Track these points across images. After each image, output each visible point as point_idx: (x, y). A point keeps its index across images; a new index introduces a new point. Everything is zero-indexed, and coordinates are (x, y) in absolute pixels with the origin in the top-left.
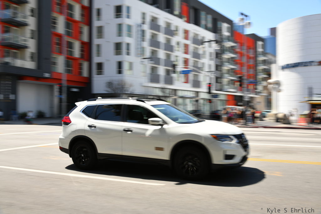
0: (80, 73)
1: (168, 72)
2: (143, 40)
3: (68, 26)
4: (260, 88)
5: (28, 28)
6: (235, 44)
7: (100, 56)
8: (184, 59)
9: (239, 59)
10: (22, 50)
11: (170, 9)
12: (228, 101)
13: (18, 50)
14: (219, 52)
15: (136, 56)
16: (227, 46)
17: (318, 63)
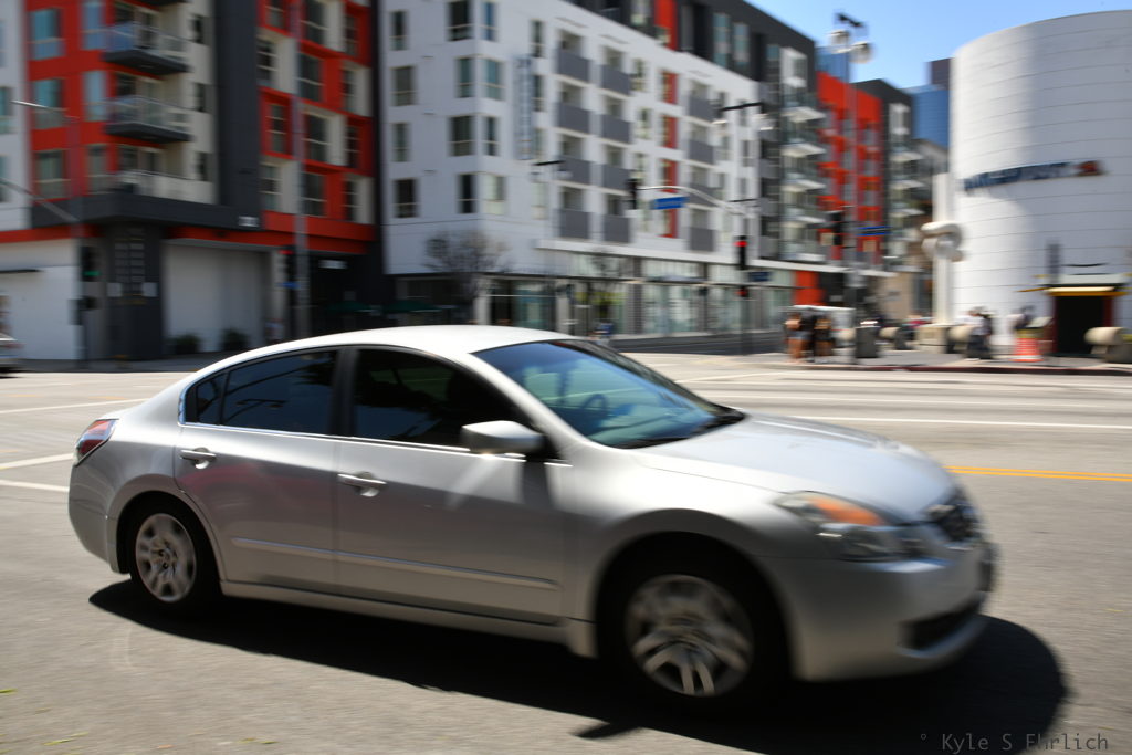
0: (349, 213)
1: (614, 205)
2: (537, 107)
3: (305, 67)
4: (897, 249)
5: (187, 80)
6: (820, 115)
7: (407, 159)
8: (663, 165)
9: (832, 159)
10: (167, 148)
11: (617, 9)
12: (799, 291)
13: (161, 148)
14: (771, 139)
15: (516, 158)
16: (799, 120)
17: (1080, 166)
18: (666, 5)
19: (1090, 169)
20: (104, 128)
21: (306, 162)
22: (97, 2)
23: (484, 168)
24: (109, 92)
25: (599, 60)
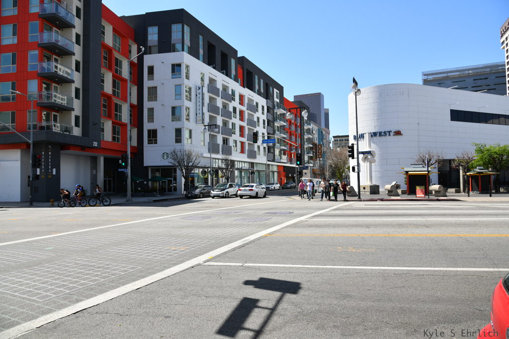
5: (74, 86)
6: (285, 112)
7: (153, 122)
8: (240, 127)
9: (288, 127)
10: (62, 113)
11: (225, 71)
12: (279, 173)
13: (58, 113)
14: (271, 119)
15: (196, 123)
16: (278, 113)
17: (394, 132)
18: (240, 71)
19: (398, 133)
20: (37, 103)
21: (115, 121)
22: (36, 52)
23: (185, 126)
24: (40, 89)
25: (221, 89)
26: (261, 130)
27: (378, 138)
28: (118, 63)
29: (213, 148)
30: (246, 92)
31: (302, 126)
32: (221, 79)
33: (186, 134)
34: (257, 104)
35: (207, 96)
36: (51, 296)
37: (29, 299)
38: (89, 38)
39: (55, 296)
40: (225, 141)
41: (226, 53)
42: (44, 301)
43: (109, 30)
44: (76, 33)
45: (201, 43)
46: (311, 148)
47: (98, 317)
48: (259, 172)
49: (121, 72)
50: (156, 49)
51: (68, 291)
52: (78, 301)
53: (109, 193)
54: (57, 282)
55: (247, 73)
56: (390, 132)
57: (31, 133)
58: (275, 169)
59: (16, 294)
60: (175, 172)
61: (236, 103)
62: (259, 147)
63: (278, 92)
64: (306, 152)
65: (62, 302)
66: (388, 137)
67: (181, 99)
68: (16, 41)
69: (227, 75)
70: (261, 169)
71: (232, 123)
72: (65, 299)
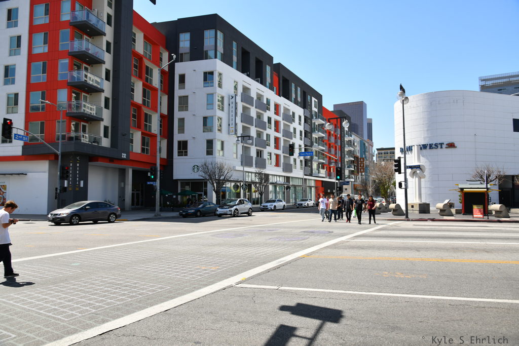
5: (103, 95)
6: (324, 122)
7: (184, 133)
8: (275, 139)
9: (327, 139)
10: (91, 123)
11: (259, 79)
12: (316, 188)
13: (87, 123)
14: (308, 130)
15: (229, 134)
16: (317, 124)
17: (447, 145)
18: (276, 78)
19: (451, 145)
20: (67, 113)
21: (145, 132)
22: (66, 61)
23: (217, 137)
24: (70, 98)
25: (255, 98)
26: (298, 142)
27: (427, 151)
28: (149, 71)
29: (246, 160)
30: (282, 101)
31: (342, 137)
32: (255, 87)
33: (217, 146)
34: (294, 113)
35: (240, 105)
36: (76, 315)
37: (54, 318)
38: (120, 46)
39: (80, 315)
40: (259, 154)
41: (261, 59)
42: (69, 321)
43: (140, 37)
44: (107, 41)
45: (235, 49)
46: (352, 162)
47: (125, 339)
48: (295, 186)
49: (151, 80)
50: (188, 56)
51: (94, 311)
52: (104, 321)
53: (137, 207)
54: (83, 300)
55: (283, 81)
56: (441, 144)
57: (60, 144)
58: (313, 184)
59: (41, 312)
60: (206, 186)
61: (271, 113)
62: (295, 160)
63: (317, 101)
64: (346, 166)
65: (88, 322)
66: (439, 149)
67: (213, 109)
68: (46, 50)
69: (261, 83)
70: (297, 184)
71: (267, 134)
72: (91, 319)
